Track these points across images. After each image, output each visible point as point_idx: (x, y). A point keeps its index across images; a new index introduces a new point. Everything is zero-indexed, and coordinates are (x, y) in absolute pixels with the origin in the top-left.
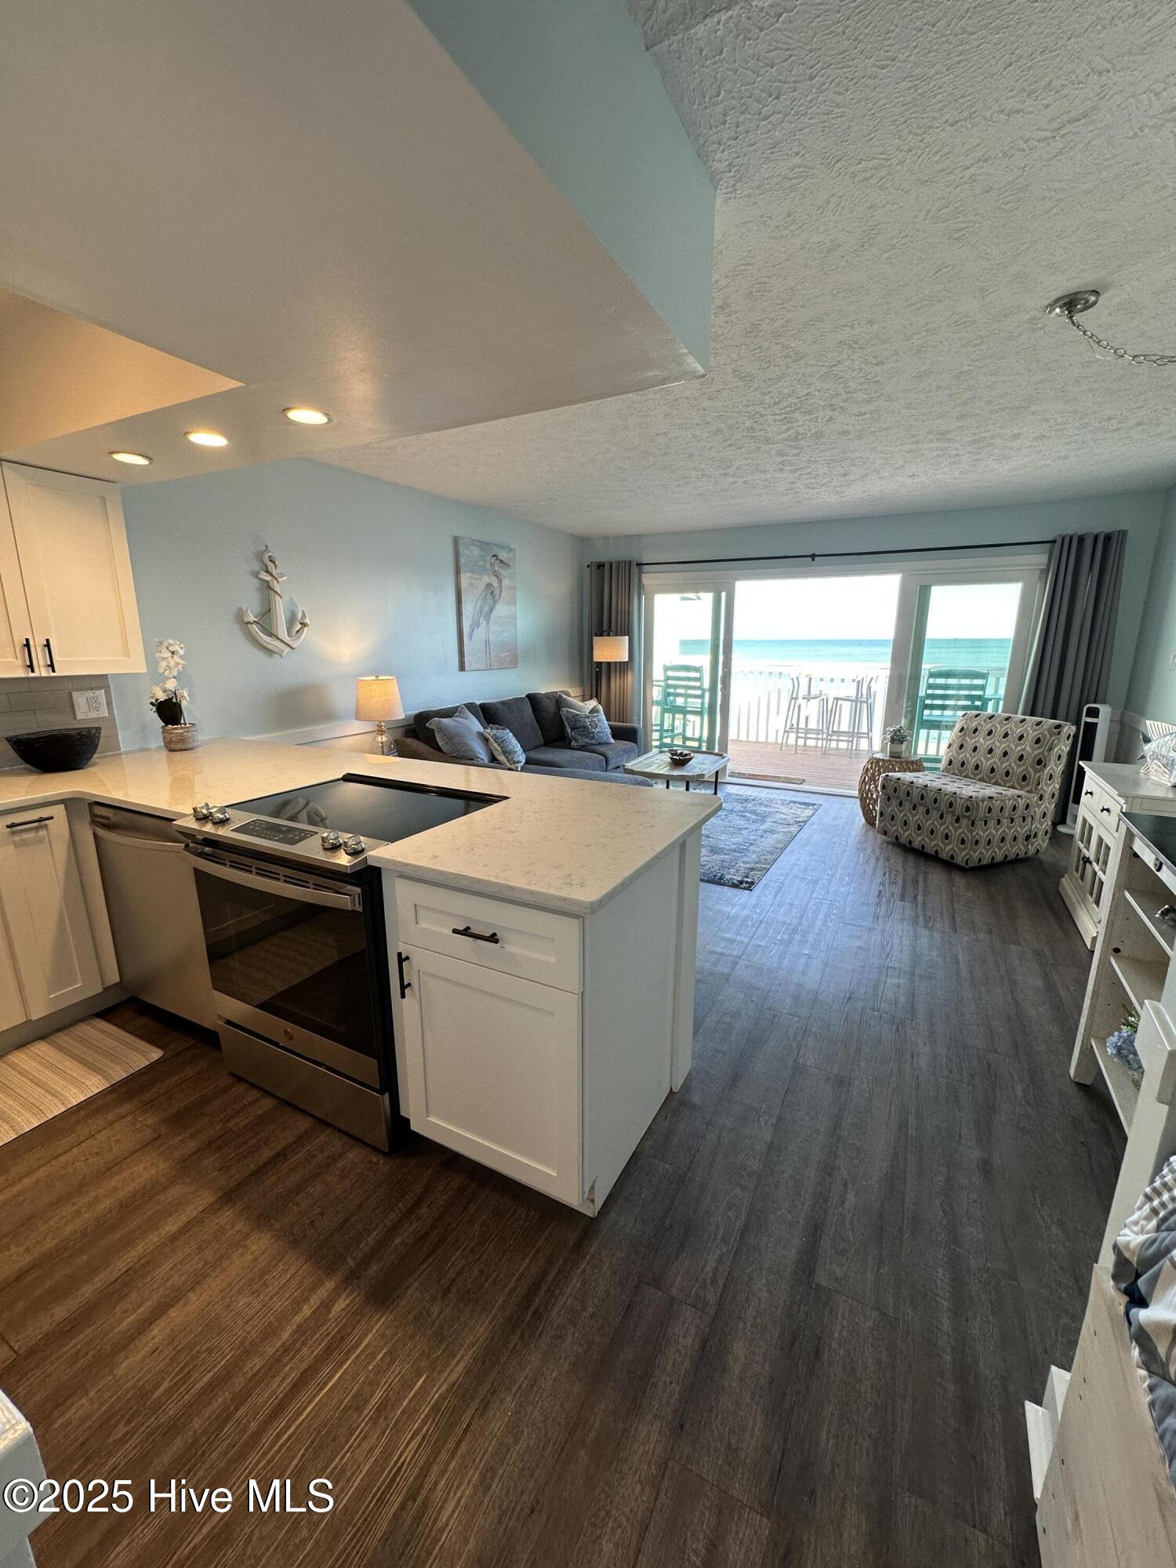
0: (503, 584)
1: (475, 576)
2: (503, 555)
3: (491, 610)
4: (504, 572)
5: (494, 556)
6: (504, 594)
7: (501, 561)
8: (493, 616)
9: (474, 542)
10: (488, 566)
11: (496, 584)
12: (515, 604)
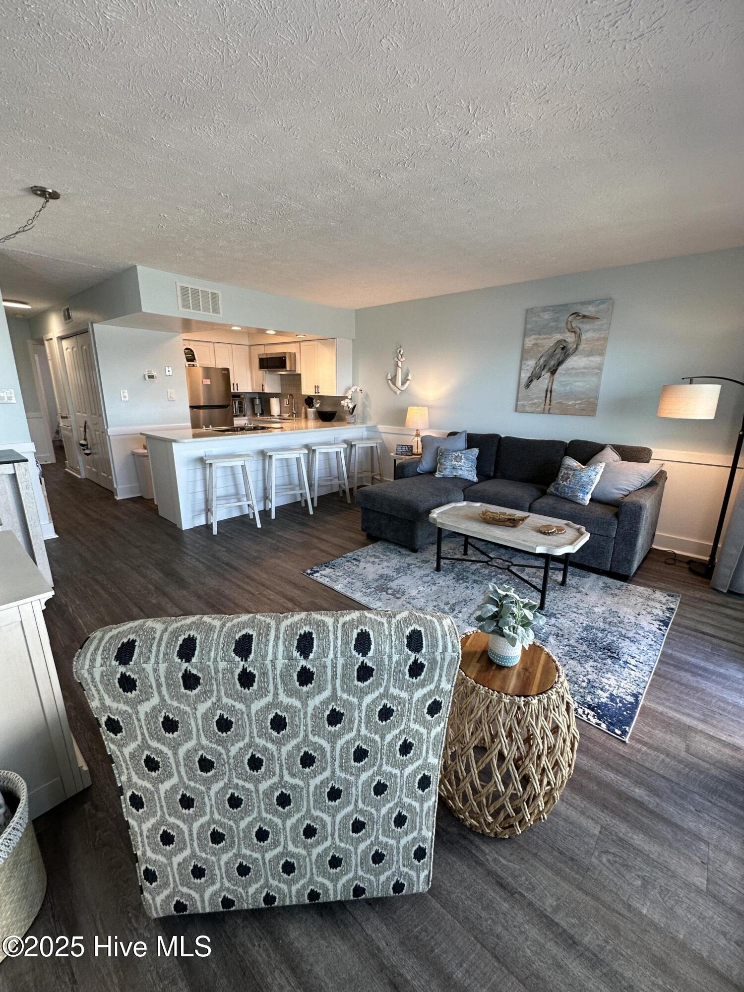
0: (584, 337)
1: (542, 337)
2: (589, 310)
3: (560, 363)
4: (585, 327)
5: (573, 314)
6: (581, 347)
7: (584, 317)
8: (560, 368)
9: (545, 309)
10: (563, 325)
11: (570, 338)
12: (602, 353)
